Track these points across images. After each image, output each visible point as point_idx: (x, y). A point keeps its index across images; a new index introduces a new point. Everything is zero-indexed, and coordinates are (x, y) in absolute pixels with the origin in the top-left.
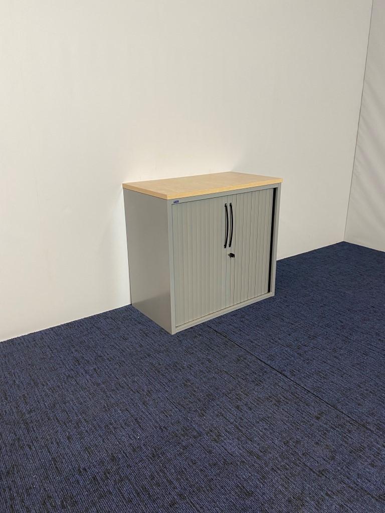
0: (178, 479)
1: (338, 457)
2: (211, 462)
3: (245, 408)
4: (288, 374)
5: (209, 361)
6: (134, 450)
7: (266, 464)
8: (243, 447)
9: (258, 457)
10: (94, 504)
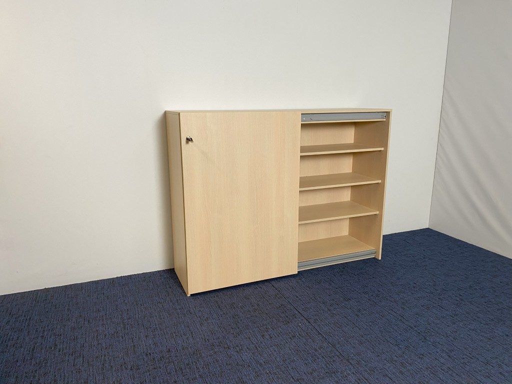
0: (203, 368)
1: (315, 374)
2: (228, 363)
3: (268, 337)
4: (312, 321)
5: (258, 305)
6: (183, 349)
7: (264, 369)
8: (254, 358)
9: (261, 365)
10: (149, 371)
